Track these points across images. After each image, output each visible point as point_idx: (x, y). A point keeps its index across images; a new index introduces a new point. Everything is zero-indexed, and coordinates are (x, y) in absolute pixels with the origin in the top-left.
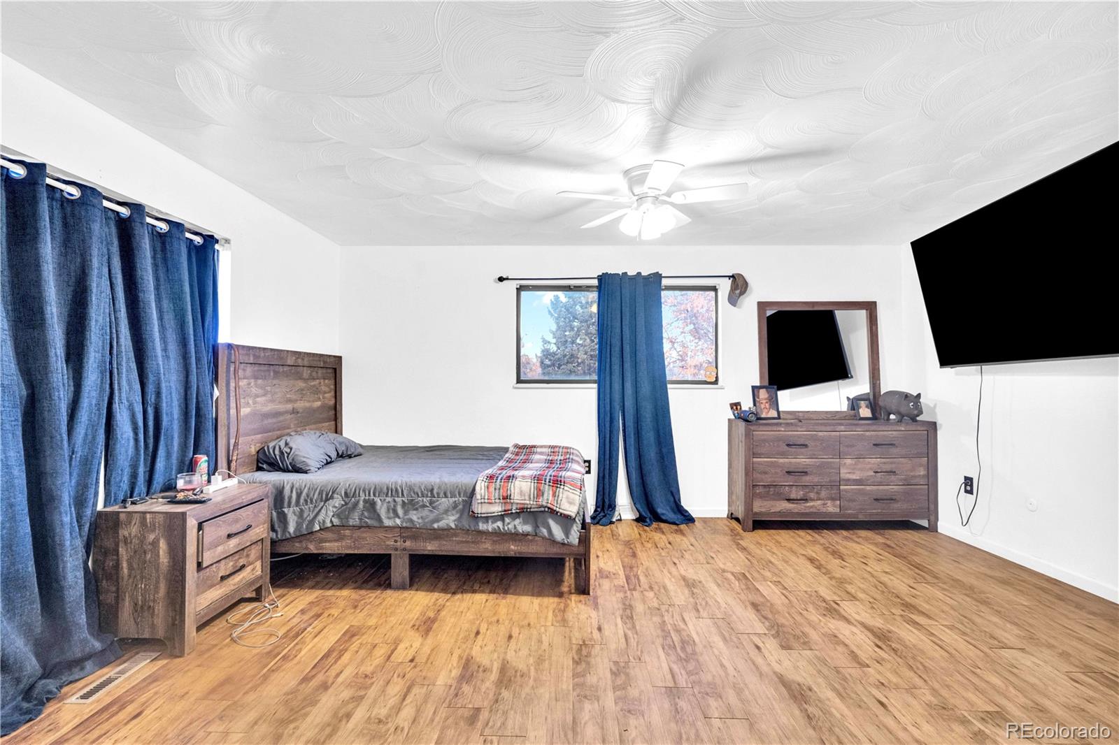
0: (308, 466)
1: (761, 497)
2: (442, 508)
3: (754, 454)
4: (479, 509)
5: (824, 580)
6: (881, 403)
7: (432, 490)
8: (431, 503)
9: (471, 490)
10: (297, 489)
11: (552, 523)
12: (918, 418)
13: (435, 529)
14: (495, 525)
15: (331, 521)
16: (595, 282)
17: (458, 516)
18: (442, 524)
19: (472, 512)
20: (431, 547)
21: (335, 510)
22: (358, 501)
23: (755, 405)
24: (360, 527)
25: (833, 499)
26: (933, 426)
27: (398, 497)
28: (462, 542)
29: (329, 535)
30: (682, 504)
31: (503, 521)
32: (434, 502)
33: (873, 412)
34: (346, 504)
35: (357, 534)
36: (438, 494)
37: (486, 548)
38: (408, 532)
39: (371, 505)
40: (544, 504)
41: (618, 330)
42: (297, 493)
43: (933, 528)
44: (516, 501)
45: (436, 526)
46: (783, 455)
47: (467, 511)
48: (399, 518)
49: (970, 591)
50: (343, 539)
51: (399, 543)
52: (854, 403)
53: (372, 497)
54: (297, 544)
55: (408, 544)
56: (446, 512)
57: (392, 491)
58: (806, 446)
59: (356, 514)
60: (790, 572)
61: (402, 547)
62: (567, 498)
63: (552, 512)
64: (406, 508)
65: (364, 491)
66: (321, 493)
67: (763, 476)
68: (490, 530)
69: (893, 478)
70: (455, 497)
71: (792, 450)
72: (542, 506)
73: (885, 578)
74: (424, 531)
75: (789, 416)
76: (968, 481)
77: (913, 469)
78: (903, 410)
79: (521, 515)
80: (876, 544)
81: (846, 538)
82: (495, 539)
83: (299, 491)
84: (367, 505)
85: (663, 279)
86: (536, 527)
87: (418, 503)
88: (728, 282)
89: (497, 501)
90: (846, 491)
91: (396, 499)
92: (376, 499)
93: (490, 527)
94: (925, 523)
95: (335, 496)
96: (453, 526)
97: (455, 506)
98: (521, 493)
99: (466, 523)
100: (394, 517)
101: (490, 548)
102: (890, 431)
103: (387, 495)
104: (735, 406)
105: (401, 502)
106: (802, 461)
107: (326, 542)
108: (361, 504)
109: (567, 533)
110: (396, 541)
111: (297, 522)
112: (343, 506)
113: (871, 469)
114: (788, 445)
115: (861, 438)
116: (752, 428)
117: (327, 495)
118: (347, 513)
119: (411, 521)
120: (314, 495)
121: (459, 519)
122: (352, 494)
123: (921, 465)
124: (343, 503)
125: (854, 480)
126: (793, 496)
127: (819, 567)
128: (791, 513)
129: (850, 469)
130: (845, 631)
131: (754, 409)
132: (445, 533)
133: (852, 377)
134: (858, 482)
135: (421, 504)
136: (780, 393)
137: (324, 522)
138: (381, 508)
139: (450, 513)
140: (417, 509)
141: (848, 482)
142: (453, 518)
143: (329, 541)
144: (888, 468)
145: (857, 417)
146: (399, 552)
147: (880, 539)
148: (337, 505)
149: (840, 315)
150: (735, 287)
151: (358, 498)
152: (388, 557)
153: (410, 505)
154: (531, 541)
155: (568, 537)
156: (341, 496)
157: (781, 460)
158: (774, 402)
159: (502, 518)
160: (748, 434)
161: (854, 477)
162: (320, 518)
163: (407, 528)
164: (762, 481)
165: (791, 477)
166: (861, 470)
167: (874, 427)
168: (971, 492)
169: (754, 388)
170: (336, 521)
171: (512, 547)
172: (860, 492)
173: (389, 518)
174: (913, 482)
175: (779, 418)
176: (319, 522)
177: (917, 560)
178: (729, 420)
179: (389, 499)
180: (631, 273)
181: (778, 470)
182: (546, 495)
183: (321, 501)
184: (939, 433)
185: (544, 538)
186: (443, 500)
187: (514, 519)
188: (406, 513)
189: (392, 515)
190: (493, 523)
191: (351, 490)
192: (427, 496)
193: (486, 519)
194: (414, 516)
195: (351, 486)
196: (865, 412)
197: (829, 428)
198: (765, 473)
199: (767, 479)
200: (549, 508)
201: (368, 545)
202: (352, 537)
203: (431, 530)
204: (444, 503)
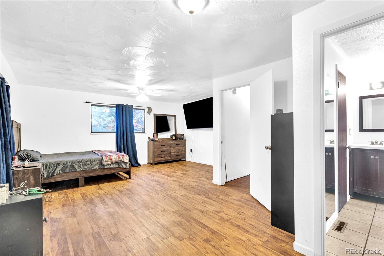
0: (38, 159)
1: (156, 158)
2: (94, 164)
3: (155, 148)
4: (105, 163)
5: (172, 169)
6: (177, 136)
7: (90, 160)
8: (91, 163)
9: (101, 159)
10: (45, 165)
11: (122, 164)
12: (183, 139)
13: (92, 170)
14: (109, 166)
15: (59, 172)
16: (115, 106)
17: (98, 166)
18: (94, 168)
19: (103, 164)
20: (91, 175)
21: (60, 169)
22: (68, 166)
23: (154, 137)
24: (69, 172)
25: (169, 156)
26: (186, 140)
27: (81, 163)
28: (100, 172)
29: (58, 176)
30: (138, 161)
31: (111, 165)
32: (92, 163)
33: (175, 138)
34: (64, 167)
35: (68, 174)
36: (92, 161)
37: (106, 172)
38: (85, 171)
39: (73, 166)
40: (121, 160)
41: (122, 119)
42: (45, 166)
43: (185, 160)
44: (114, 160)
45: (93, 169)
46: (160, 148)
47: (101, 164)
48: (81, 168)
49: (193, 167)
50: (63, 176)
51: (81, 175)
52: (172, 137)
53: (72, 164)
54: (47, 180)
55: (84, 175)
56: (95, 165)
57: (78, 162)
58: (164, 146)
59: (68, 169)
60: (166, 169)
61: (82, 176)
62: (125, 158)
63: (123, 162)
64: (83, 165)
65: (69, 162)
66: (54, 165)
67: (157, 153)
68: (108, 168)
69: (179, 151)
70: (97, 161)
71: (162, 146)
72: (120, 161)
73: (181, 168)
74: (89, 171)
75: (160, 140)
76: (191, 150)
77: (183, 149)
78: (181, 137)
79: (115, 163)
80: (178, 164)
81: (172, 164)
82: (108, 170)
83: (46, 165)
84: (71, 166)
85: (133, 107)
86: (119, 165)
87: (87, 164)
88: (147, 109)
89: (109, 161)
90: (172, 154)
91: (80, 163)
92: (74, 164)
93: (108, 167)
94: (184, 160)
95: (60, 165)
96: (98, 168)
97: (97, 163)
98: (115, 158)
99: (101, 167)
100: (80, 168)
101: (107, 172)
102: (179, 142)
103: (77, 163)
104: (149, 138)
105: (82, 164)
106: (164, 149)
107: (57, 178)
108: (69, 166)
109: (126, 166)
110: (80, 175)
111: (47, 174)
112: (63, 167)
113: (176, 149)
114: (161, 146)
115: (174, 143)
116: (155, 142)
117: (57, 165)
118: (64, 169)
119: (85, 168)
120: (52, 165)
121: (99, 166)
122: (65, 164)
123: (184, 148)
124: (63, 166)
125: (173, 152)
126: (162, 157)
127: (170, 168)
128: (162, 160)
129: (172, 150)
130: (178, 174)
131: (154, 138)
132: (95, 170)
133: (170, 131)
134: (174, 152)
135: (88, 164)
136: (158, 134)
137: (57, 172)
138: (76, 166)
139: (96, 165)
140: (87, 165)
141: (172, 152)
142: (97, 166)
143: (58, 178)
144: (178, 149)
145: (173, 139)
146: (81, 177)
147: (178, 163)
148: (61, 167)
149: (168, 117)
150: (149, 110)
151: (68, 165)
152: (78, 179)
153: (85, 164)
154: (117, 169)
155: (126, 167)
156: (62, 165)
157: (160, 149)
158: (157, 136)
159: (110, 165)
160: (154, 144)
161: (173, 151)
162: (56, 171)
163: (84, 170)
164: (156, 154)
165: (162, 152)
166: (174, 150)
167: (176, 141)
168: (191, 152)
169: (153, 133)
170: (61, 172)
171: (113, 171)
172: (174, 154)
173: (79, 169)
174: (183, 151)
175: (158, 140)
176: (56, 172)
177: (185, 165)
178: (148, 141)
179: (78, 164)
180: (125, 104)
181: (160, 151)
182: (121, 158)
183: (55, 167)
184: (187, 142)
185: (121, 168)
186: (94, 162)
187: (113, 165)
188: (83, 167)
189: (79, 168)
190: (108, 166)
191: (65, 163)
192: (89, 162)
193: (107, 165)
194: (86, 167)
195: (65, 162)
196: (174, 138)
197: (169, 142)
198: (157, 152)
199: (157, 154)
200: (122, 161)
201: (71, 177)
202: (66, 175)
203: (91, 170)
204: (95, 163)
